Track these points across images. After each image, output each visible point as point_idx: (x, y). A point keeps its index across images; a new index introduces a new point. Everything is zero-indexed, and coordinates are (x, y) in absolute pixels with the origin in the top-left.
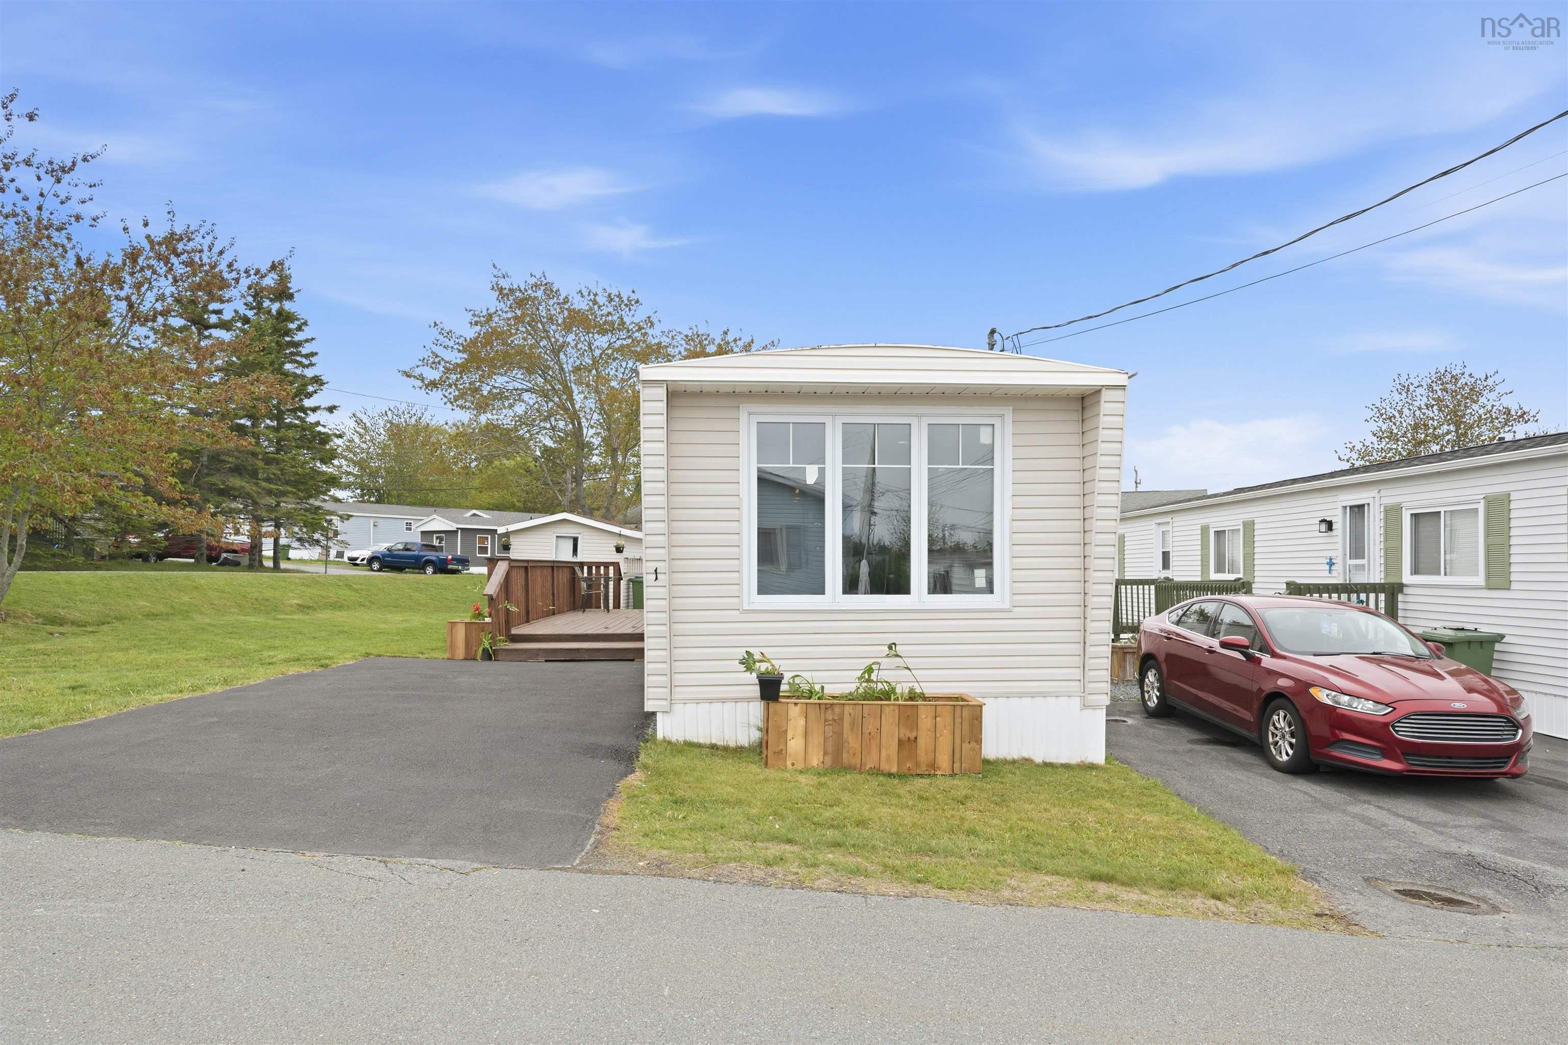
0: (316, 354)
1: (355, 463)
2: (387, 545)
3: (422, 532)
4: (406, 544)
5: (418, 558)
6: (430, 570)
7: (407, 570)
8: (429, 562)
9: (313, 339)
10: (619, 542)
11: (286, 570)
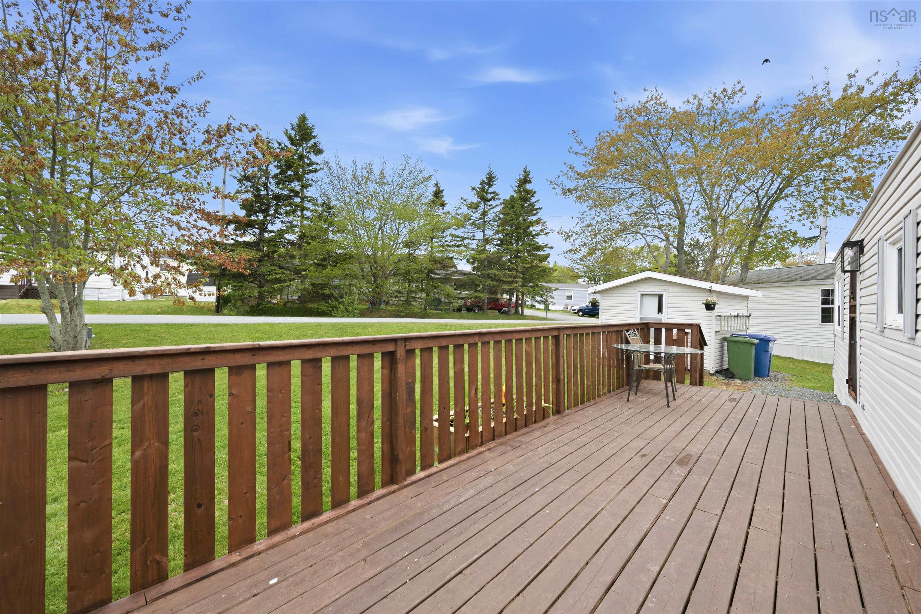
2: (587, 304)
10: (709, 299)
11: (526, 316)
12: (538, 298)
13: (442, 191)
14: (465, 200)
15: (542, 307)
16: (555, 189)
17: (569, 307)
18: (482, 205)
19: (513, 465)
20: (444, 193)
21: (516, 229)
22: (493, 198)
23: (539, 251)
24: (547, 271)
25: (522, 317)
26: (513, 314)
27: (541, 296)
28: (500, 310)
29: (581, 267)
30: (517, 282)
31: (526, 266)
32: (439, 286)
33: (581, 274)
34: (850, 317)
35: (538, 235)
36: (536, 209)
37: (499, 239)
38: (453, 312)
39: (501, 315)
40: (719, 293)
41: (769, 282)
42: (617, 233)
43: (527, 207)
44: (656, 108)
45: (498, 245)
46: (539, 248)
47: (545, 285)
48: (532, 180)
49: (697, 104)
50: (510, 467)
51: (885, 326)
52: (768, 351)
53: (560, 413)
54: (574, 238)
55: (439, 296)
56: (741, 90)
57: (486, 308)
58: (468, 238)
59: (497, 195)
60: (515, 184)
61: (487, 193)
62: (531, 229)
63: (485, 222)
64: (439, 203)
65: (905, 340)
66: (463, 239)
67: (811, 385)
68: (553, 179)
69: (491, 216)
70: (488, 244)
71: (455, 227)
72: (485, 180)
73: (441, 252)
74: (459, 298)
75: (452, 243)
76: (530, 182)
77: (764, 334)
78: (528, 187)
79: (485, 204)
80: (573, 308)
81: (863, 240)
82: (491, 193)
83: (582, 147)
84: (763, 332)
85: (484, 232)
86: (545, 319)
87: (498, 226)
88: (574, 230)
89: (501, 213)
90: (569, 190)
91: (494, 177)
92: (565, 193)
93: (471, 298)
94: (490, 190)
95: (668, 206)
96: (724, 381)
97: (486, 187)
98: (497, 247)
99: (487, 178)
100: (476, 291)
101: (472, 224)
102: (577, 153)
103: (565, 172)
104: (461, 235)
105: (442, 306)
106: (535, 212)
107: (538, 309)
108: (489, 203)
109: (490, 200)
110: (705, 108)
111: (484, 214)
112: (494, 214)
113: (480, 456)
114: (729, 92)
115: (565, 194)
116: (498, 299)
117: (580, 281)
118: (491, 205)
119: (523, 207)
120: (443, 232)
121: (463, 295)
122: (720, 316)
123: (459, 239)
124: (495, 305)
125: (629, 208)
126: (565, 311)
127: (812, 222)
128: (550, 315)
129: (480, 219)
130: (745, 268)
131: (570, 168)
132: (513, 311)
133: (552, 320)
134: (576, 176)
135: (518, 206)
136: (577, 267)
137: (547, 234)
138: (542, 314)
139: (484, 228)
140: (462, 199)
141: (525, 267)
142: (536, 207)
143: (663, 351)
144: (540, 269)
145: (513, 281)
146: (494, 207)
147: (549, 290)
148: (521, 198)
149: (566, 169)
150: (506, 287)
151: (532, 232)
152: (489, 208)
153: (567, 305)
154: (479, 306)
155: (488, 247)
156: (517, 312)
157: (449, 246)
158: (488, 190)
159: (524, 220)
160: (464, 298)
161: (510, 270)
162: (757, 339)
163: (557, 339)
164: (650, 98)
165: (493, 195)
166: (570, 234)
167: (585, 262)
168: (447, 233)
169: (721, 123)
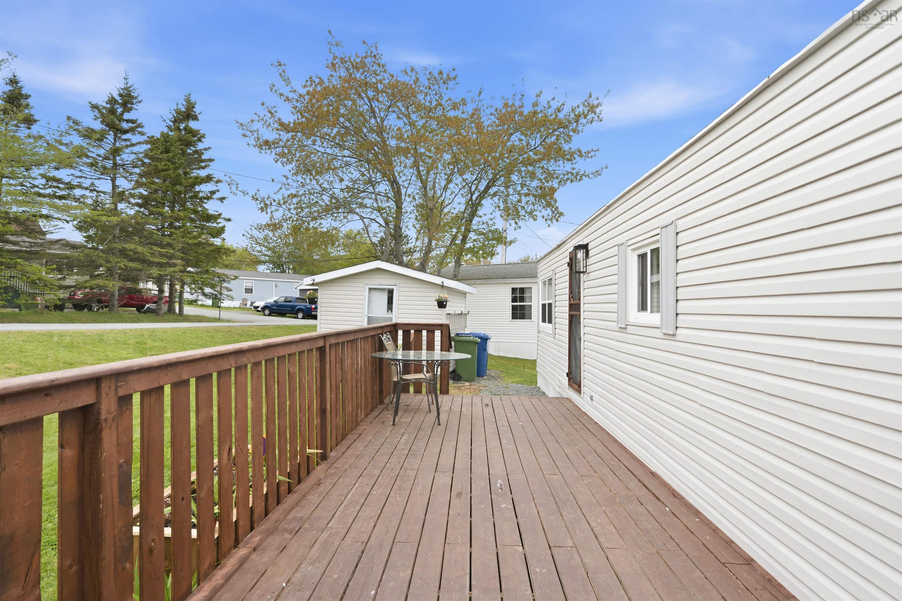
0: (213, 160)
1: (269, 249)
2: (276, 298)
3: (300, 290)
4: (286, 297)
5: (293, 307)
6: (300, 315)
7: (288, 315)
8: (300, 310)
9: (209, 148)
10: (441, 295)
11: (187, 316)
12: (208, 290)
13: (27, 97)
14: (76, 122)
15: (209, 302)
16: (245, 136)
17: (249, 303)
18: (111, 137)
19: (312, 563)
20: (30, 101)
21: (174, 184)
22: (132, 130)
23: (208, 221)
24: (223, 251)
25: (182, 317)
26: (165, 313)
27: (213, 287)
28: (140, 308)
29: (263, 249)
30: (174, 265)
31: (190, 241)
32: (16, 263)
33: (263, 258)
34: (570, 315)
35: (208, 198)
36: (203, 161)
37: (141, 196)
38: (46, 311)
39: (142, 315)
40: (449, 289)
41: (472, 279)
42: (327, 210)
43: (190, 154)
44: (374, 68)
45: (137, 205)
46: (210, 218)
47: (218, 270)
48: (199, 117)
49: (414, 78)
50: (307, 569)
51: (628, 323)
52: (486, 350)
53: (326, 460)
54: (273, 208)
55: (14, 282)
56: (455, 78)
57: (116, 303)
58: (80, 186)
59: (140, 126)
60: (169, 116)
61: (121, 120)
62: (197, 188)
63: (115, 164)
64: (20, 115)
65: (662, 336)
66: (70, 187)
67: (518, 380)
68: (245, 122)
69: (127, 157)
70: (121, 201)
71: (54, 164)
72: (118, 98)
73: (20, 203)
74: (61, 287)
75: (49, 191)
76: (195, 118)
77: (483, 333)
78: (193, 125)
79: (115, 136)
80: (256, 304)
81: (588, 244)
82: (128, 121)
83: (289, 88)
84: (482, 331)
85: (113, 180)
86: (218, 320)
87: (141, 176)
88: (276, 197)
89: (146, 156)
90: (267, 143)
91: (136, 98)
92: (261, 145)
93: (86, 288)
94: (126, 116)
95: (384, 187)
96: (455, 385)
97: (120, 110)
98: (137, 208)
99: (120, 95)
100: (93, 277)
101: (92, 165)
102: (281, 95)
103: (262, 116)
104: (67, 179)
105: (21, 301)
106: (203, 164)
107: (202, 306)
108: (124, 137)
109: (126, 132)
110: (422, 85)
111: (116, 152)
112: (134, 156)
113: (247, 565)
114: (445, 77)
115: (260, 147)
116: (140, 291)
117: (261, 268)
118: (128, 140)
119: (184, 153)
120: (27, 170)
121: (70, 281)
122: (449, 314)
123: (61, 186)
124: (131, 298)
125: (342, 180)
126: (243, 308)
127: (516, 223)
128: (224, 315)
129: (106, 158)
130: (458, 263)
131: (270, 112)
132: (165, 308)
133: (229, 321)
134: (276, 125)
135: (176, 148)
136: (258, 248)
137: (222, 199)
138: (214, 313)
139: (115, 175)
140: (69, 118)
141: (188, 244)
142: (204, 157)
143: (424, 357)
144: (211, 248)
145: (167, 263)
146: (133, 145)
147: (223, 279)
148: (180, 140)
149: (263, 112)
150: (155, 271)
151: (199, 192)
152: (124, 143)
153: (245, 300)
154: (100, 301)
155: (121, 206)
156: (171, 310)
157: (40, 195)
158: (122, 114)
159: (185, 174)
160: (70, 287)
161: (161, 246)
162: (479, 338)
163: (322, 350)
164: (369, 54)
165: (130, 125)
166: (268, 202)
167: (269, 243)
168: (36, 172)
169: (436, 106)
